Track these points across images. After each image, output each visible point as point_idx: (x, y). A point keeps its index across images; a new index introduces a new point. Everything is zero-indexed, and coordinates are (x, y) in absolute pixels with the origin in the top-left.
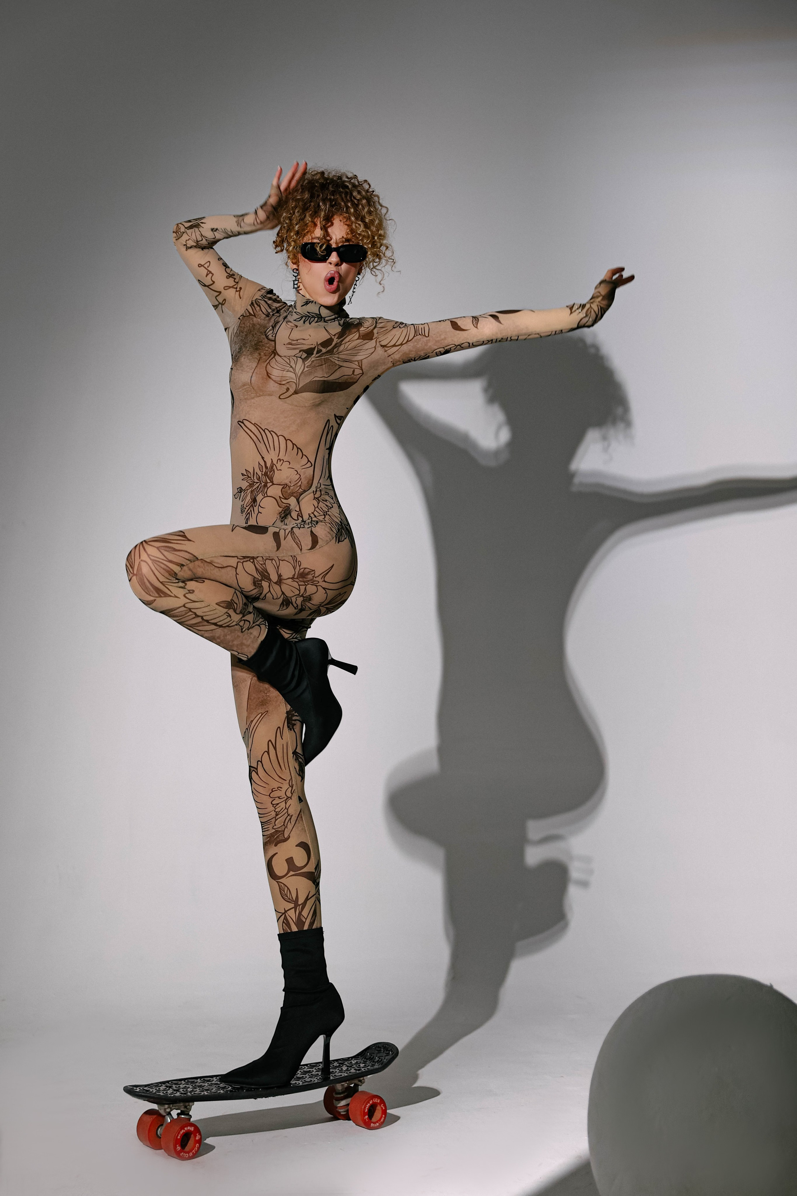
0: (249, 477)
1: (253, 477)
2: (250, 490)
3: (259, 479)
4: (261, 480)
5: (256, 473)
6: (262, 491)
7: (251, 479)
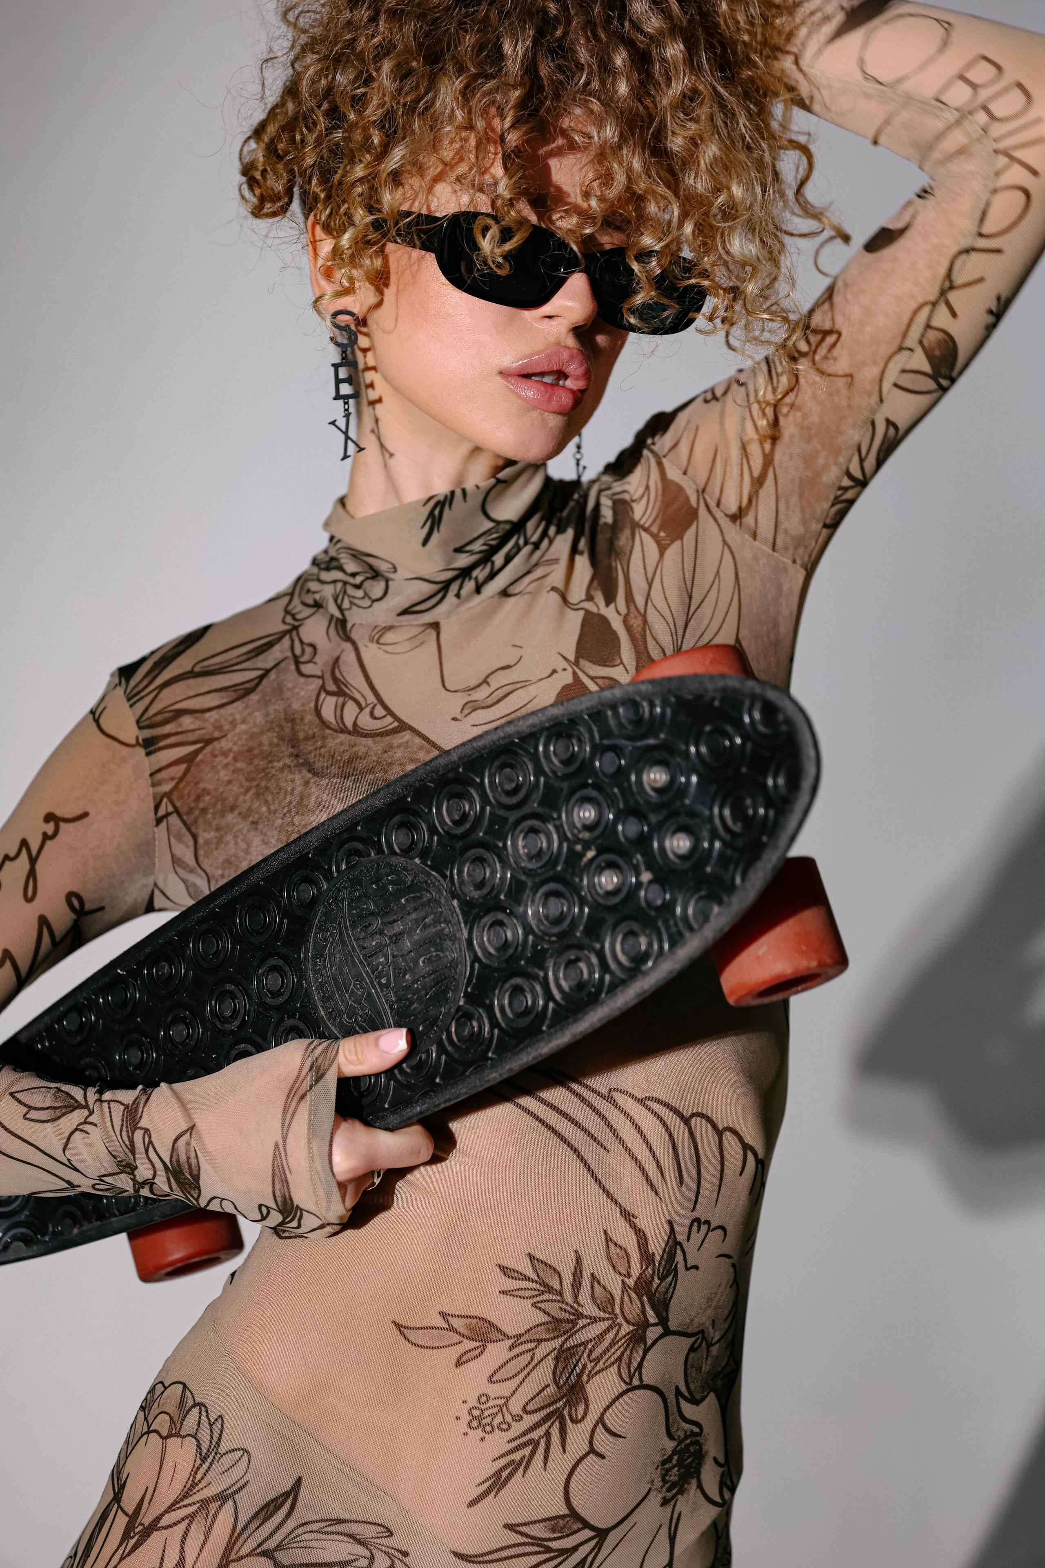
0: (549, 1289)
1: (576, 1296)
2: (557, 1343)
3: (606, 1304)
4: (617, 1310)
5: (593, 1277)
6: (619, 1359)
7: (564, 1302)
